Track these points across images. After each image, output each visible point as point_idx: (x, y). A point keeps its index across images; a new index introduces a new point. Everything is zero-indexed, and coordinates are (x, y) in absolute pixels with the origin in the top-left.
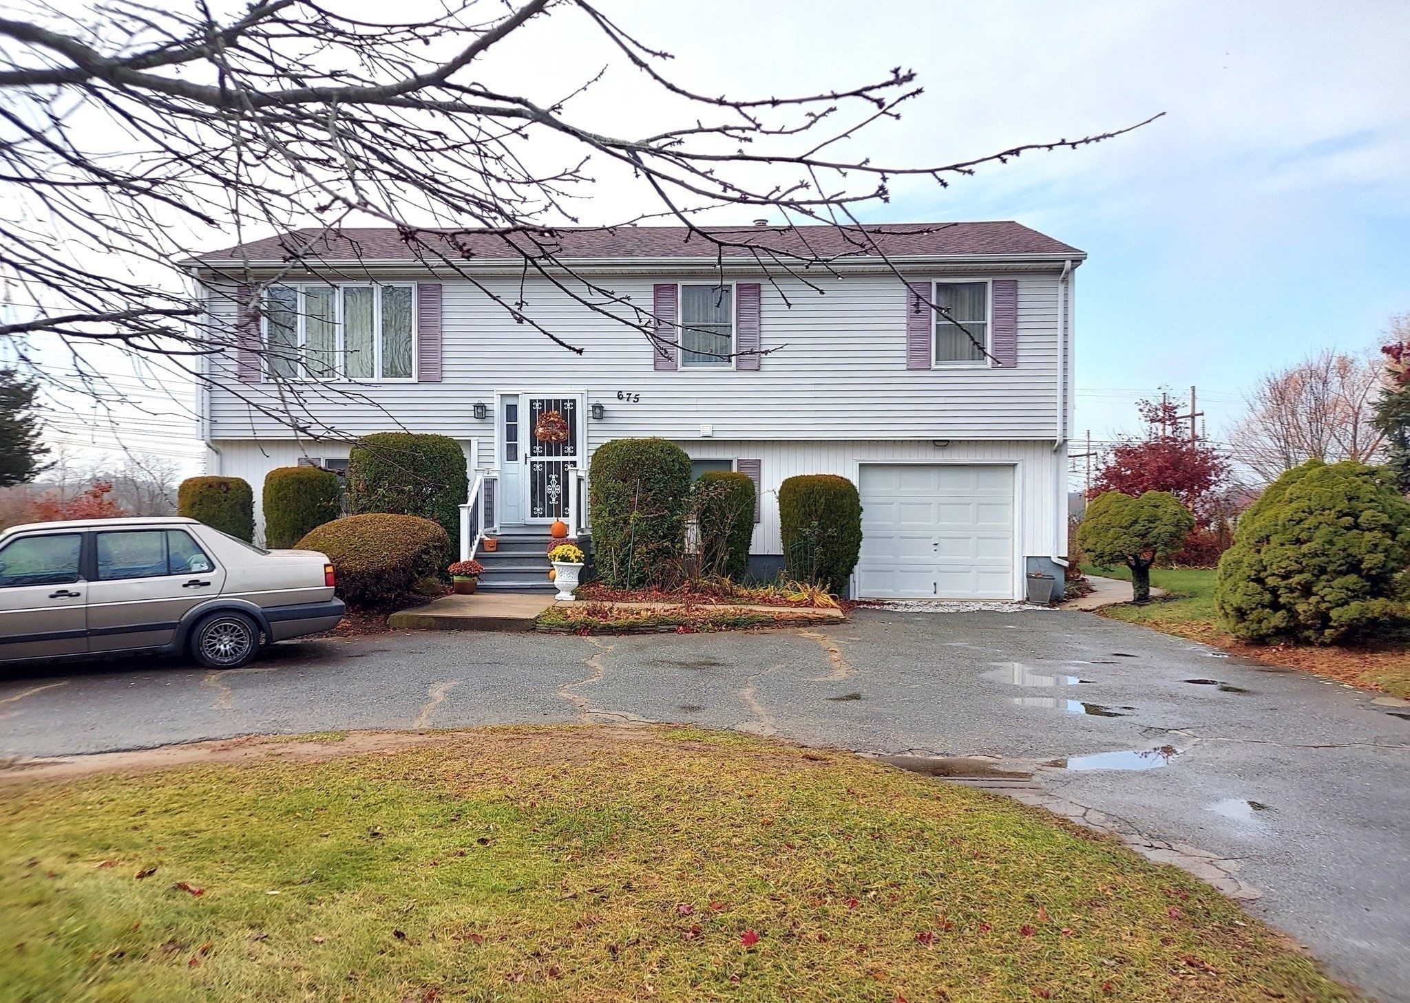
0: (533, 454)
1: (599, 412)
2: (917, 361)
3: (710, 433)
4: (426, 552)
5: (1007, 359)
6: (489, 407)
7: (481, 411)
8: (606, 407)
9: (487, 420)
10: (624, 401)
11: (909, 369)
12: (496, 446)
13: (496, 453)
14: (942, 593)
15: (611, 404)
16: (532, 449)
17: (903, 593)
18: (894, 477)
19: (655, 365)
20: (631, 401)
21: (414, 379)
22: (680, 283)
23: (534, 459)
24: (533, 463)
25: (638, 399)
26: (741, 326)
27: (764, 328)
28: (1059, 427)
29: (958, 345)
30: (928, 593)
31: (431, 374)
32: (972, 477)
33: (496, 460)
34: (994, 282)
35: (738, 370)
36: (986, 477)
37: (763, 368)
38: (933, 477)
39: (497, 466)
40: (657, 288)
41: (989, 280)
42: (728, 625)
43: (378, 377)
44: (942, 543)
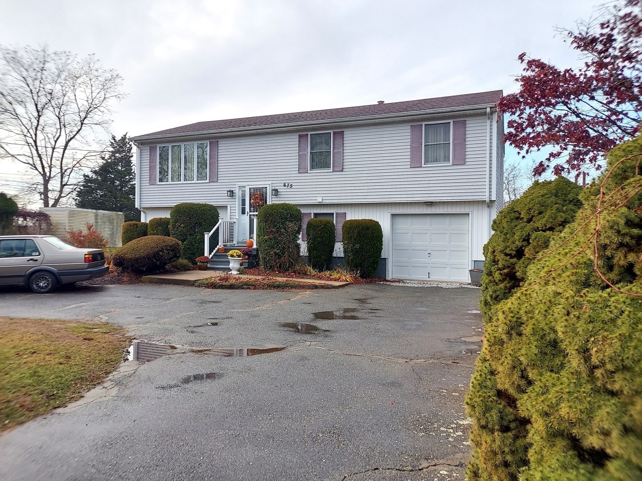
0: (250, 211)
1: (276, 192)
2: (415, 163)
3: (321, 201)
4: (162, 251)
5: (461, 160)
6: (234, 192)
7: (231, 193)
8: (279, 190)
9: (234, 197)
10: (286, 187)
11: (411, 168)
12: (237, 208)
13: (237, 211)
14: (433, 278)
15: (281, 189)
16: (250, 209)
17: (413, 277)
18: (409, 220)
19: (299, 171)
20: (289, 187)
21: (208, 181)
22: (309, 133)
23: (251, 213)
24: (250, 215)
25: (291, 186)
26: (335, 151)
27: (345, 151)
28: (487, 194)
29: (438, 153)
30: (426, 277)
31: (214, 178)
32: (448, 220)
33: (237, 214)
34: (454, 122)
35: (333, 171)
36: (454, 220)
37: (344, 170)
38: (428, 220)
39: (237, 217)
40: (300, 136)
41: (451, 121)
42: (275, 287)
43: (195, 181)
44: (432, 253)
